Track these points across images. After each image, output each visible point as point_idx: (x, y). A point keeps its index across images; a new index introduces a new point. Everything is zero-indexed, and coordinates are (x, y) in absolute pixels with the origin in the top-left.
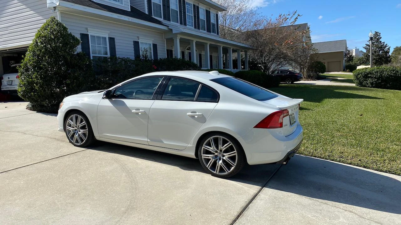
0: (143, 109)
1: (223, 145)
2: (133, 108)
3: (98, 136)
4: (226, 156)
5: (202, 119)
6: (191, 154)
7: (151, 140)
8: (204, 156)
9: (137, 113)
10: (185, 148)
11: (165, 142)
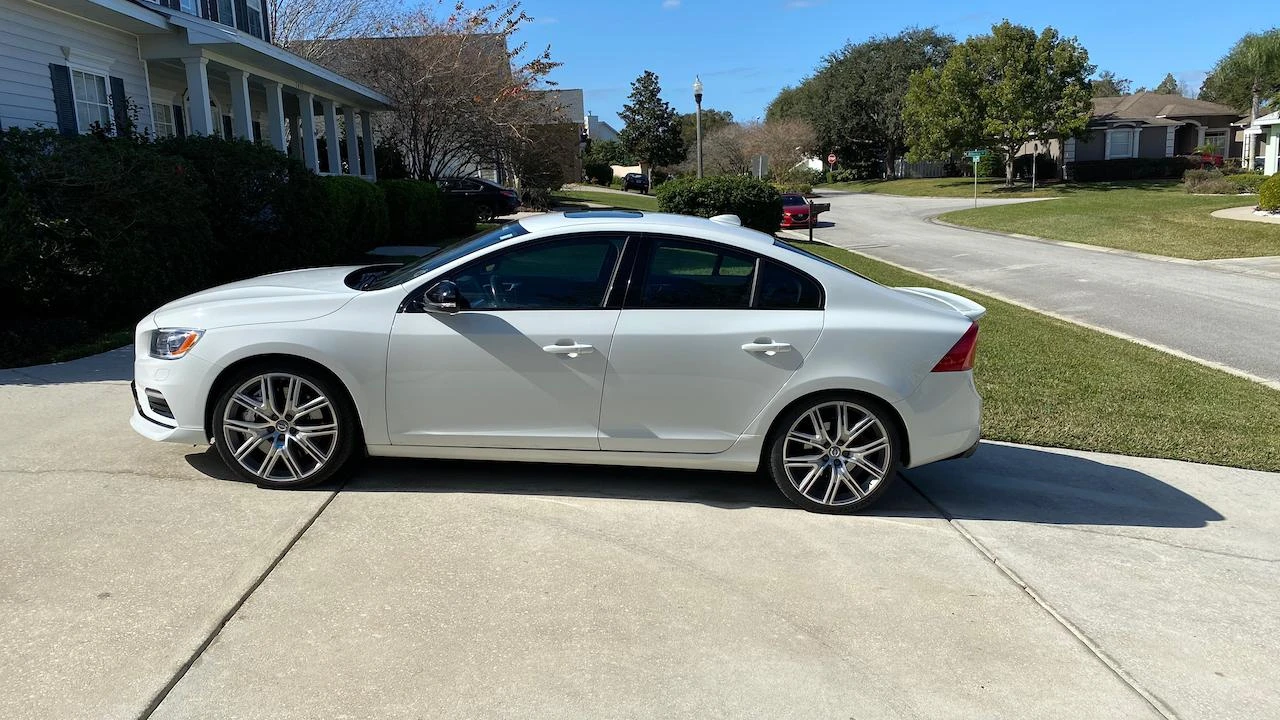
0: (582, 339)
1: (850, 427)
2: (548, 339)
3: (378, 443)
4: (858, 455)
5: (791, 358)
6: (750, 462)
7: (613, 434)
8: (789, 463)
9: (564, 355)
10: (730, 447)
11: (663, 436)
